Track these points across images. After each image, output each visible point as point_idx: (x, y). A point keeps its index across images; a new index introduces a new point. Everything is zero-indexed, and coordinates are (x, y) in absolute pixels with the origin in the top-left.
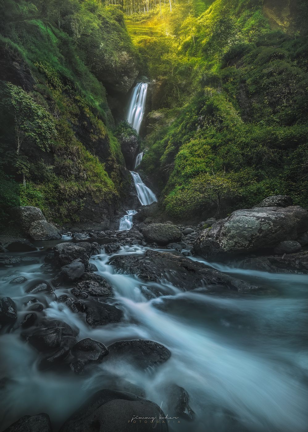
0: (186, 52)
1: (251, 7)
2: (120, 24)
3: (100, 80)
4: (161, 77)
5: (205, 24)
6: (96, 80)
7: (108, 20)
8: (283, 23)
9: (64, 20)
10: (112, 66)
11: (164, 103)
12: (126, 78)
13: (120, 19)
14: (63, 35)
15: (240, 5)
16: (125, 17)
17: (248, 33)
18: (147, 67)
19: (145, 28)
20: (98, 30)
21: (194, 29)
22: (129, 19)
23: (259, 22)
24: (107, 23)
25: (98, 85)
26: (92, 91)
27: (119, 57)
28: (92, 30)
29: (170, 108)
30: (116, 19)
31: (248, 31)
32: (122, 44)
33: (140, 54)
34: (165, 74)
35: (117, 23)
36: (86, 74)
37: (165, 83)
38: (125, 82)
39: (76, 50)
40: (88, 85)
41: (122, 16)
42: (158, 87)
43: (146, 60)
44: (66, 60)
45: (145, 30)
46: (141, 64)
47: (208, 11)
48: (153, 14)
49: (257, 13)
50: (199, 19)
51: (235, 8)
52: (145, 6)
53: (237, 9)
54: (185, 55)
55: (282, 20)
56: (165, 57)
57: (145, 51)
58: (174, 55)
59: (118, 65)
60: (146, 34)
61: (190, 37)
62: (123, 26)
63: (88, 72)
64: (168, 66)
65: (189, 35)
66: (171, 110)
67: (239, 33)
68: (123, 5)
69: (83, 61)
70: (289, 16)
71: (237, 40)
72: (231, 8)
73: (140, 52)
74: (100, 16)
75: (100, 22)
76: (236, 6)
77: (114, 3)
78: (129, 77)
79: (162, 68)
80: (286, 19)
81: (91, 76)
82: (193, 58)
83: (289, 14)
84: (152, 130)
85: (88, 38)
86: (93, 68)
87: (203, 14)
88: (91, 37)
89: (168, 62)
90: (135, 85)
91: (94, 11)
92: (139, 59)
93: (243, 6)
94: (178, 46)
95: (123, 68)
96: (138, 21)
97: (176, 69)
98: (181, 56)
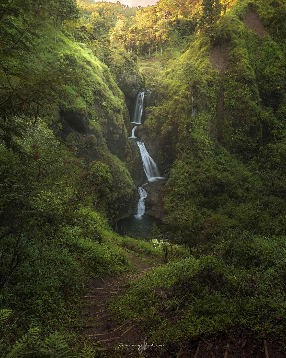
0: (167, 76)
1: (203, 57)
2: (134, 61)
3: (122, 91)
4: (152, 89)
5: (179, 64)
6: (120, 90)
7: (129, 59)
8: (220, 66)
9: (106, 58)
10: (128, 83)
11: (153, 103)
12: (134, 89)
13: (135, 59)
14: (105, 66)
15: (198, 55)
16: (137, 58)
17: (201, 70)
18: (144, 83)
19: (147, 63)
20: (123, 64)
21: (173, 65)
22: (139, 59)
23: (208, 65)
24: (128, 61)
25: (121, 93)
26: (118, 96)
27: (132, 78)
28: (120, 64)
29: (156, 106)
30: (133, 59)
31: (201, 69)
32: (134, 71)
33: (142, 76)
34: (154, 87)
35: (133, 61)
36: (116, 87)
37: (154, 92)
38: (134, 92)
39: (111, 74)
40: (117, 93)
41: (136, 57)
42: (150, 94)
43: (144, 80)
44: (106, 80)
45: (147, 64)
46: (142, 82)
47: (181, 57)
48: (152, 57)
49: (206, 60)
50: (176, 61)
51: (195, 57)
52: (149, 53)
53: (196, 57)
54: (166, 78)
55: (219, 65)
56: (155, 78)
57: (145, 75)
58: (160, 77)
59: (131, 82)
60: (147, 66)
61: (170, 69)
62: (136, 62)
63: (117, 86)
64: (156, 83)
65: (170, 68)
66: (156, 108)
67: (196, 70)
68: (137, 52)
69: (115, 80)
70: (223, 62)
71: (195, 74)
72: (193, 57)
73: (142, 75)
74: (125, 57)
75: (125, 60)
76: (196, 55)
77: (132, 51)
78: (135, 89)
79: (153, 84)
80: (221, 64)
81: (118, 88)
82: (171, 80)
83: (223, 61)
84: (147, 117)
85: (118, 69)
86: (119, 84)
87: (178, 58)
88: (120, 68)
89: (156, 81)
90: (138, 93)
91: (122, 54)
92: (141, 79)
93: (199, 56)
94: (163, 73)
95: (133, 84)
96: (144, 59)
97: (160, 84)
98: (164, 78)
